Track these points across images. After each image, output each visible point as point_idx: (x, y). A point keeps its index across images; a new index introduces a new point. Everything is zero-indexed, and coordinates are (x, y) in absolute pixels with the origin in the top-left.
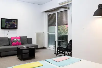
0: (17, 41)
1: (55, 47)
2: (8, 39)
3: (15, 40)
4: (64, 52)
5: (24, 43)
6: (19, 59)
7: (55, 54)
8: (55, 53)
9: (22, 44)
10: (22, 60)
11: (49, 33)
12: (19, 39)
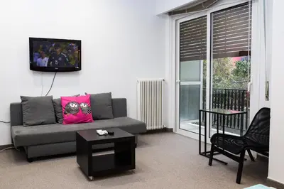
0: (80, 109)
1: (203, 127)
2: (53, 102)
3: (73, 106)
4: (239, 156)
5: (102, 116)
6: (81, 169)
7: (204, 154)
8: (203, 151)
9: (96, 119)
10: (91, 178)
11: (182, 83)
12: (85, 103)
